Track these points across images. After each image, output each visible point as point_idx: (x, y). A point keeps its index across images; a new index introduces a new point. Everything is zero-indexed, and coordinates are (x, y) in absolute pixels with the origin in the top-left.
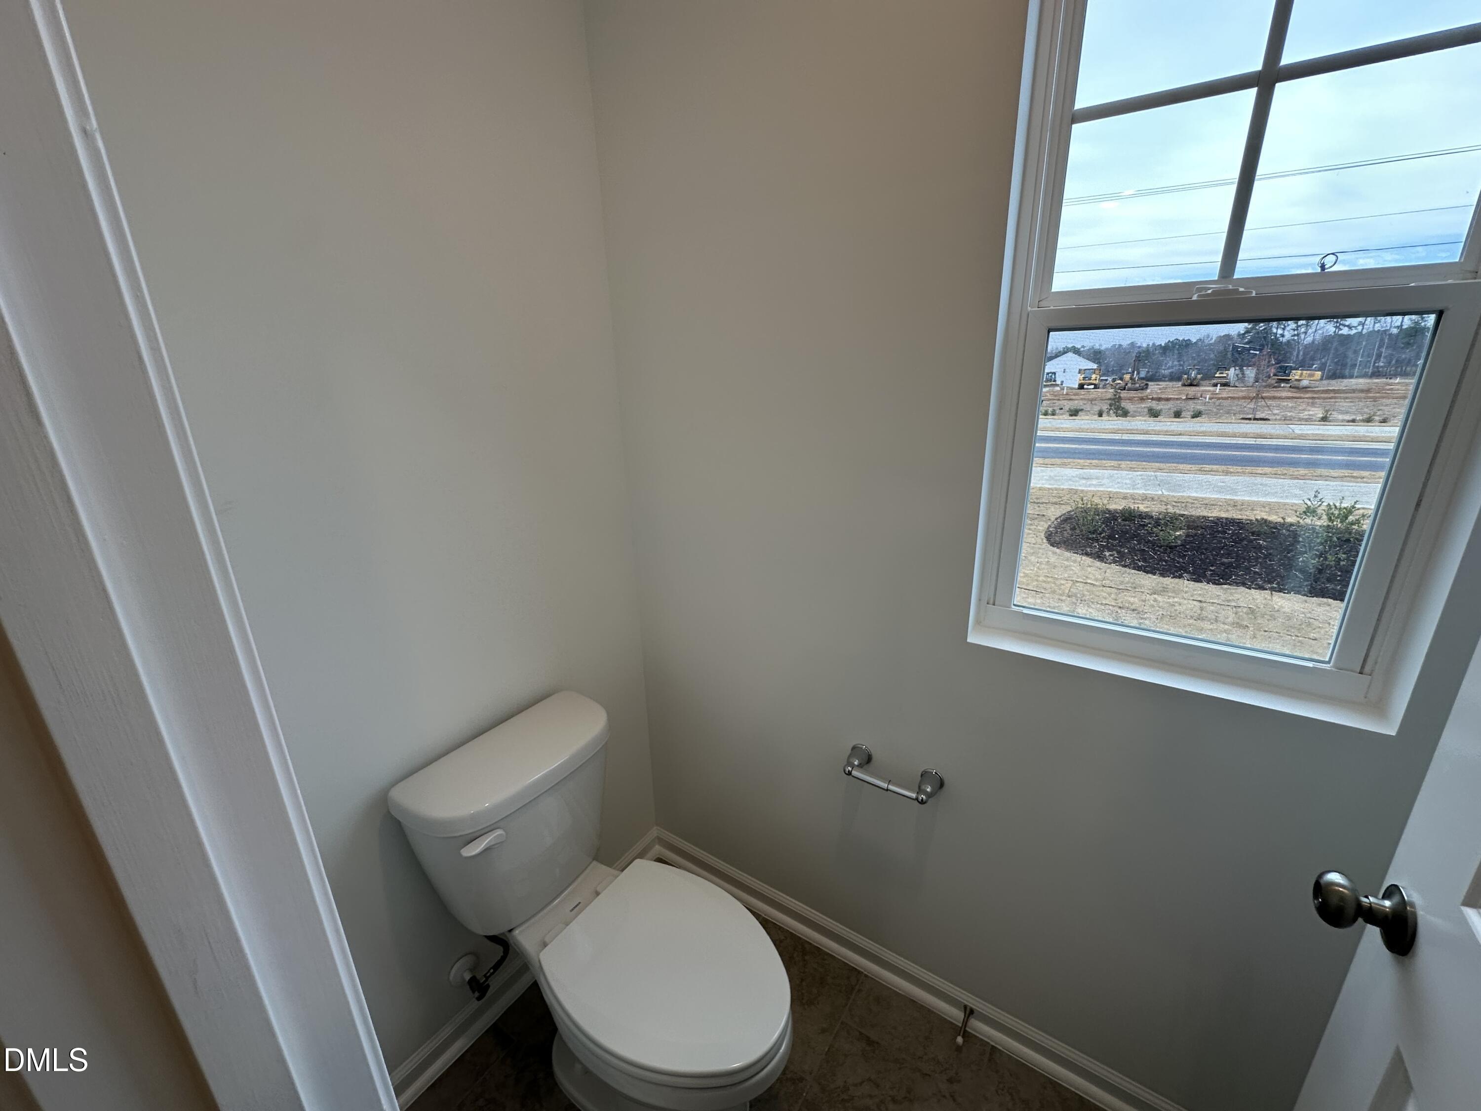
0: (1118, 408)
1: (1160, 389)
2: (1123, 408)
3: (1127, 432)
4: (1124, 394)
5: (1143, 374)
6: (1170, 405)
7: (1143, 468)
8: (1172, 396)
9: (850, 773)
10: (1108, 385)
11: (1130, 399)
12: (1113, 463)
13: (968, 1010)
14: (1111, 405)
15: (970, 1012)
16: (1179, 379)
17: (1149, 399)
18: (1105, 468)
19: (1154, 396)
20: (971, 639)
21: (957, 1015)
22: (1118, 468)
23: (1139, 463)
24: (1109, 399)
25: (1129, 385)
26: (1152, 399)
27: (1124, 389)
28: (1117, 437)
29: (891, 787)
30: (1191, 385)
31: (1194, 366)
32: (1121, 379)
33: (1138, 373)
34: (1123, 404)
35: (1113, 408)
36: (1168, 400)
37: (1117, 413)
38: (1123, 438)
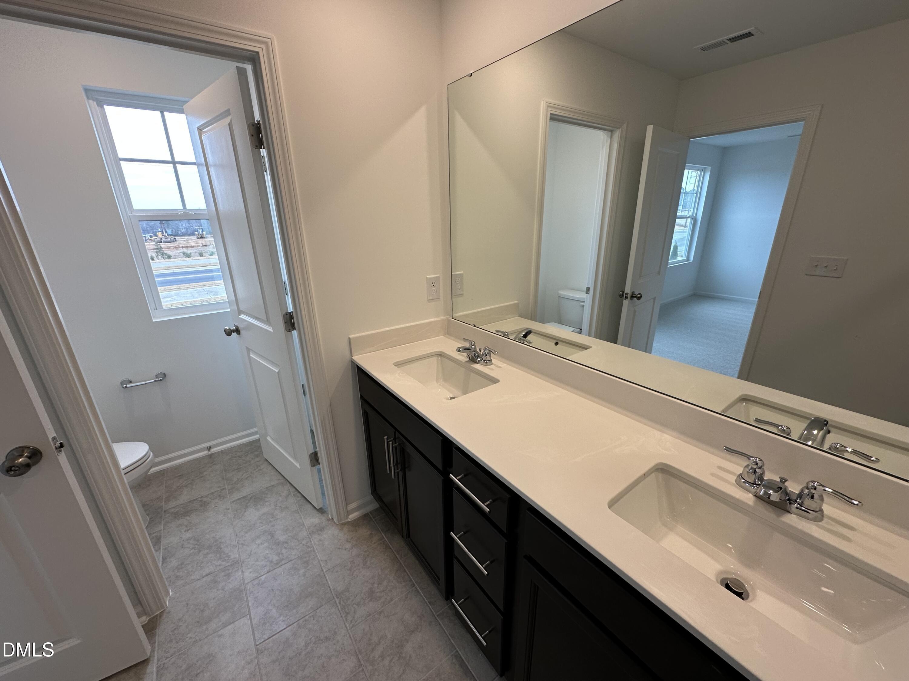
0: (163, 254)
1: (185, 241)
2: (166, 254)
3: (175, 268)
4: (162, 245)
5: (169, 232)
6: (195, 250)
7: (194, 287)
8: (194, 245)
9: (126, 387)
10: (148, 240)
11: (168, 248)
12: (175, 287)
13: (208, 447)
14: (157, 253)
15: (209, 448)
16: (193, 234)
17: (181, 247)
18: (172, 290)
19: (183, 245)
20: (154, 321)
21: (206, 453)
22: (180, 289)
23: (191, 284)
24: (153, 249)
25: (163, 239)
26: (183, 247)
27: (161, 242)
28: (170, 271)
29: (146, 382)
30: (202, 238)
31: (199, 226)
32: (156, 236)
33: (166, 232)
34: (166, 251)
35: (159, 254)
36: (192, 247)
37: (163, 257)
38: (175, 272)
